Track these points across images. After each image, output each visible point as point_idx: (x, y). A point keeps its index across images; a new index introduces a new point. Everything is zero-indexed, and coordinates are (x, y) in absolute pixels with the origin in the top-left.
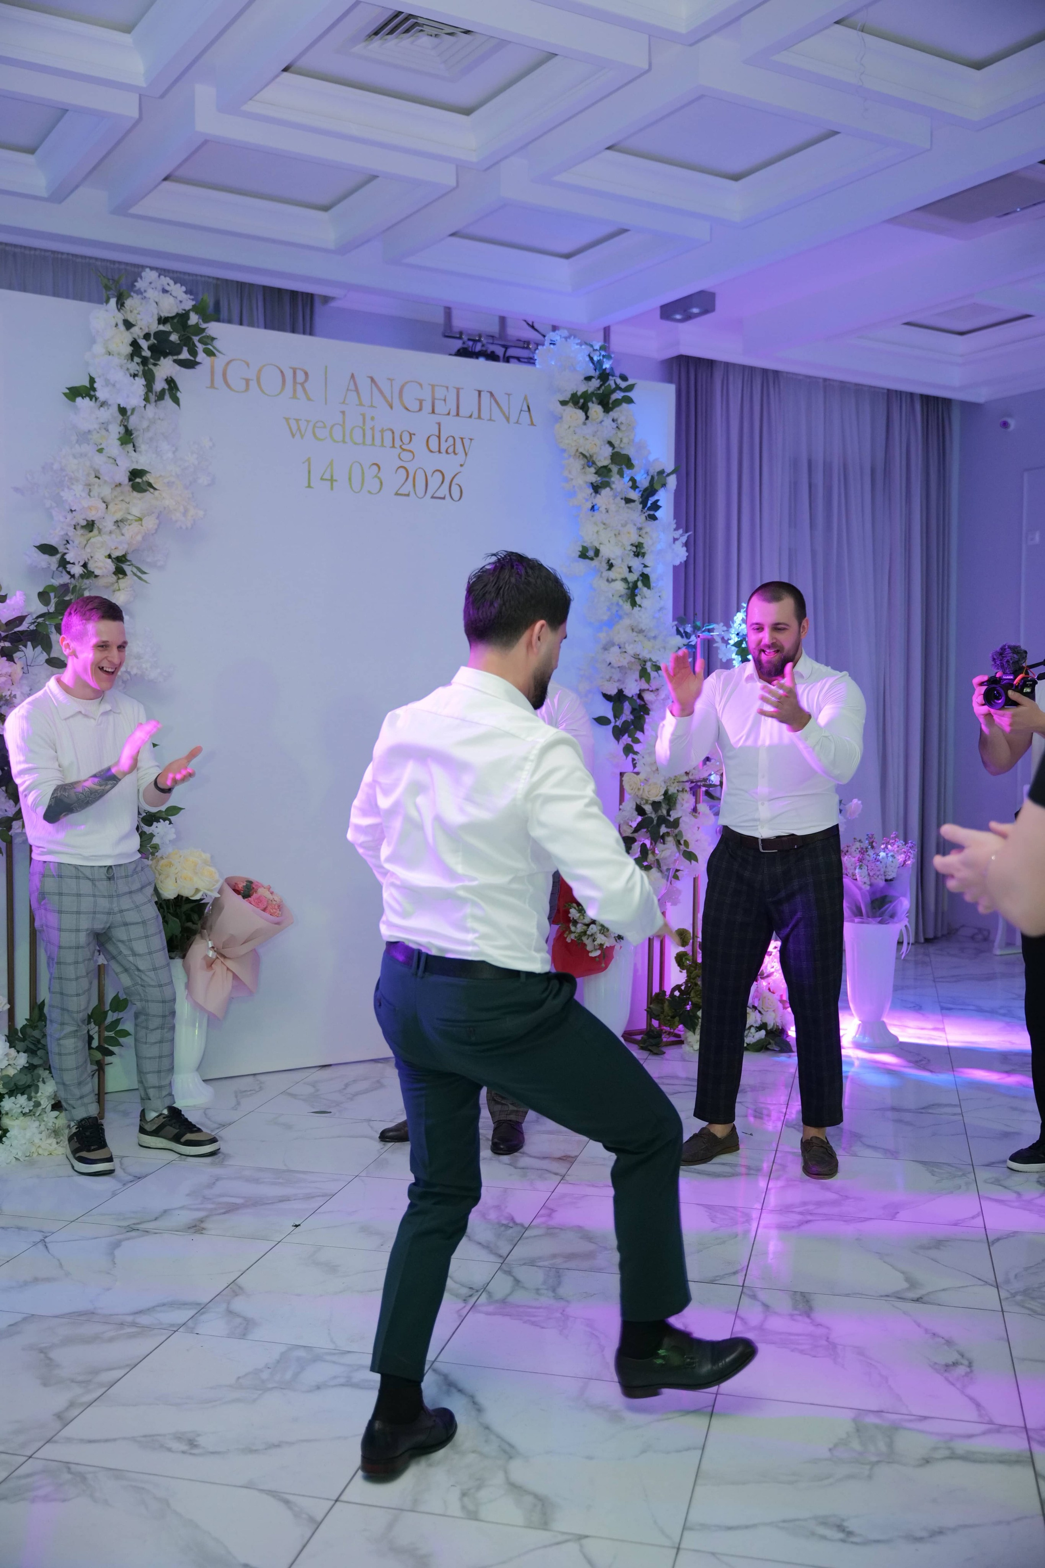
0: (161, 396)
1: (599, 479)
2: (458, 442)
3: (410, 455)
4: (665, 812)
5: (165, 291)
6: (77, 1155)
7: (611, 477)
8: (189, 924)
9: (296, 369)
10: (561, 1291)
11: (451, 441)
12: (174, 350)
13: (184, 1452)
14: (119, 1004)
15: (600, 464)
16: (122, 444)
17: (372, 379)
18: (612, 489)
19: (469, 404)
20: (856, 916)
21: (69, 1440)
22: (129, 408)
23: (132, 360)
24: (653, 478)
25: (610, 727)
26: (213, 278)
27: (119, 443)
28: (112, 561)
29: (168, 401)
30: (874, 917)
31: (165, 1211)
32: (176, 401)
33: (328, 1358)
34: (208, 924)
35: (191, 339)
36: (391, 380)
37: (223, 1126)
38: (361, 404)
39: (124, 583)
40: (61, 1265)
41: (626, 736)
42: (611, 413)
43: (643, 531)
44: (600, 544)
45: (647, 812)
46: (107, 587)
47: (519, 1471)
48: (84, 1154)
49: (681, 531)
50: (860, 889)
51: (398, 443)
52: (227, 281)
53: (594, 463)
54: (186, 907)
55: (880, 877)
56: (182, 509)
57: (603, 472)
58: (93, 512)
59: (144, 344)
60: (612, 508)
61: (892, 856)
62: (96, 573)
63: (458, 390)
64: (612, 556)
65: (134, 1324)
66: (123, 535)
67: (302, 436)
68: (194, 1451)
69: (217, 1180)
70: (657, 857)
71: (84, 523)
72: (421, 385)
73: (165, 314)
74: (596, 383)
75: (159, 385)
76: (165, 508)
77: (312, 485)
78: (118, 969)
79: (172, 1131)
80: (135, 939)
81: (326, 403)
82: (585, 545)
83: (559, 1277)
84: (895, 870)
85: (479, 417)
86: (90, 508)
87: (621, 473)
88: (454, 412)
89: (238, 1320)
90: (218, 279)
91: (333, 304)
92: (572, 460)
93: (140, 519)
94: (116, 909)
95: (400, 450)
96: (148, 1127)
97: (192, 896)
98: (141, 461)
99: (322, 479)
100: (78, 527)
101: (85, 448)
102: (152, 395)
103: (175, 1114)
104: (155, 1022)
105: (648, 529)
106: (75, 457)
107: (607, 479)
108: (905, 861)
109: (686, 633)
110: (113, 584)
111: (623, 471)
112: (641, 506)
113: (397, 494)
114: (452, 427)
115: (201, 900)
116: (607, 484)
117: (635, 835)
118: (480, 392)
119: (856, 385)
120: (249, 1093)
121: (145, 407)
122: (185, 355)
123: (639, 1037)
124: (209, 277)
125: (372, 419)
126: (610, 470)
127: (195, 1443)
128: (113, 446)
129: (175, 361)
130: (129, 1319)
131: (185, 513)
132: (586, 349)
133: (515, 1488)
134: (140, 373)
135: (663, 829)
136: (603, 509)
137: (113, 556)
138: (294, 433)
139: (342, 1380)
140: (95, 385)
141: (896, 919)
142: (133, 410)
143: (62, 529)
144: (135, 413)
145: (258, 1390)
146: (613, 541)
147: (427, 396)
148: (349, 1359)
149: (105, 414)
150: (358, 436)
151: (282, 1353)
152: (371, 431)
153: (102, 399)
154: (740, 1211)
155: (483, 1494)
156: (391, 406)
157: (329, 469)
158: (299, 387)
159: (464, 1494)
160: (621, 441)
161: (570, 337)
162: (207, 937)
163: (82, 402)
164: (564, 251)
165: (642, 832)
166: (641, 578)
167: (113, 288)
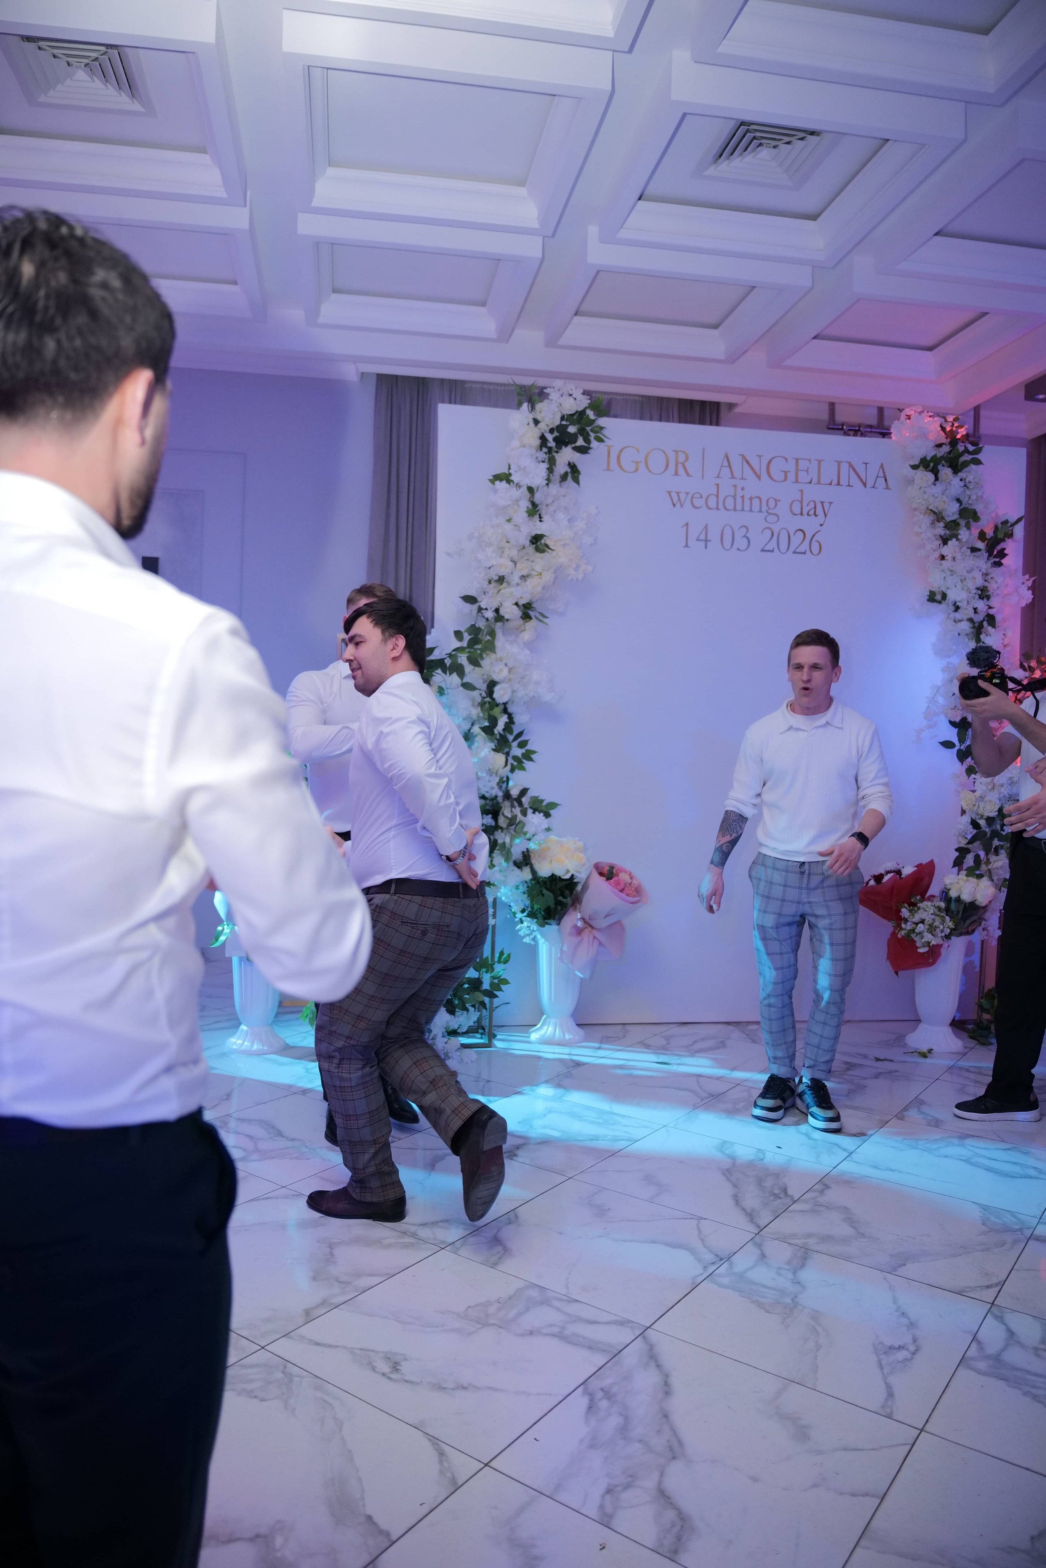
0: (564, 478)
1: (948, 532)
2: (819, 507)
3: (776, 518)
4: (999, 827)
5: (569, 395)
7: (958, 529)
8: (564, 899)
9: (678, 451)
10: (802, 1274)
11: (812, 505)
12: (572, 439)
13: (383, 1374)
15: (948, 519)
16: (529, 516)
17: (743, 457)
19: (828, 473)
21: (301, 1338)
22: (535, 486)
23: (541, 450)
24: (998, 528)
25: (955, 750)
27: (527, 515)
28: (519, 607)
29: (571, 481)
32: (577, 481)
33: (556, 1303)
34: (579, 900)
35: (585, 429)
36: (760, 456)
39: (529, 624)
41: (969, 759)
42: (959, 474)
43: (990, 577)
44: (948, 588)
45: (982, 826)
47: (676, 1476)
49: (1027, 576)
51: (764, 508)
53: (943, 518)
54: (559, 884)
56: (574, 565)
58: (503, 569)
59: (550, 437)
60: (958, 556)
62: (507, 617)
63: (819, 462)
64: (958, 599)
65: (414, 1235)
66: (528, 587)
67: (682, 506)
68: (394, 1376)
70: (990, 867)
71: (496, 578)
72: (786, 460)
73: (567, 412)
74: (946, 449)
75: (561, 467)
76: (559, 565)
77: (689, 545)
81: (703, 478)
82: (933, 590)
83: (805, 1259)
85: (839, 484)
86: (501, 566)
87: (968, 526)
88: (815, 480)
89: (498, 1248)
91: (737, 410)
92: (922, 516)
93: (540, 574)
95: (766, 514)
97: (564, 876)
98: (544, 529)
99: (698, 540)
100: (492, 582)
101: (499, 520)
102: (555, 478)
105: (993, 575)
106: (492, 527)
109: (1030, 667)
110: (521, 627)
111: (970, 524)
112: (987, 554)
113: (763, 550)
114: (814, 493)
115: (572, 879)
116: (956, 536)
117: (970, 846)
118: (839, 463)
120: (613, 1039)
121: (549, 486)
122: (580, 442)
123: (970, 1027)
125: (743, 489)
126: (958, 524)
127: (398, 1367)
128: (521, 517)
129: (574, 449)
131: (577, 568)
132: (938, 421)
133: (663, 1497)
134: (547, 460)
135: (996, 843)
136: (949, 558)
137: (520, 604)
138: (675, 503)
139: (555, 1330)
142: (538, 488)
143: (480, 582)
144: (541, 490)
145: (478, 1323)
146: (959, 585)
147: (791, 467)
148: (572, 1309)
149: (515, 493)
150: (730, 503)
151: (518, 1290)
152: (741, 499)
153: (516, 482)
154: (1016, 1218)
155: (628, 1496)
156: (759, 477)
157: (704, 533)
158: (680, 466)
159: (609, 1491)
160: (970, 498)
161: (923, 412)
162: (578, 910)
163: (501, 485)
164: (929, 342)
165: (977, 844)
166: (986, 618)
167: (524, 395)
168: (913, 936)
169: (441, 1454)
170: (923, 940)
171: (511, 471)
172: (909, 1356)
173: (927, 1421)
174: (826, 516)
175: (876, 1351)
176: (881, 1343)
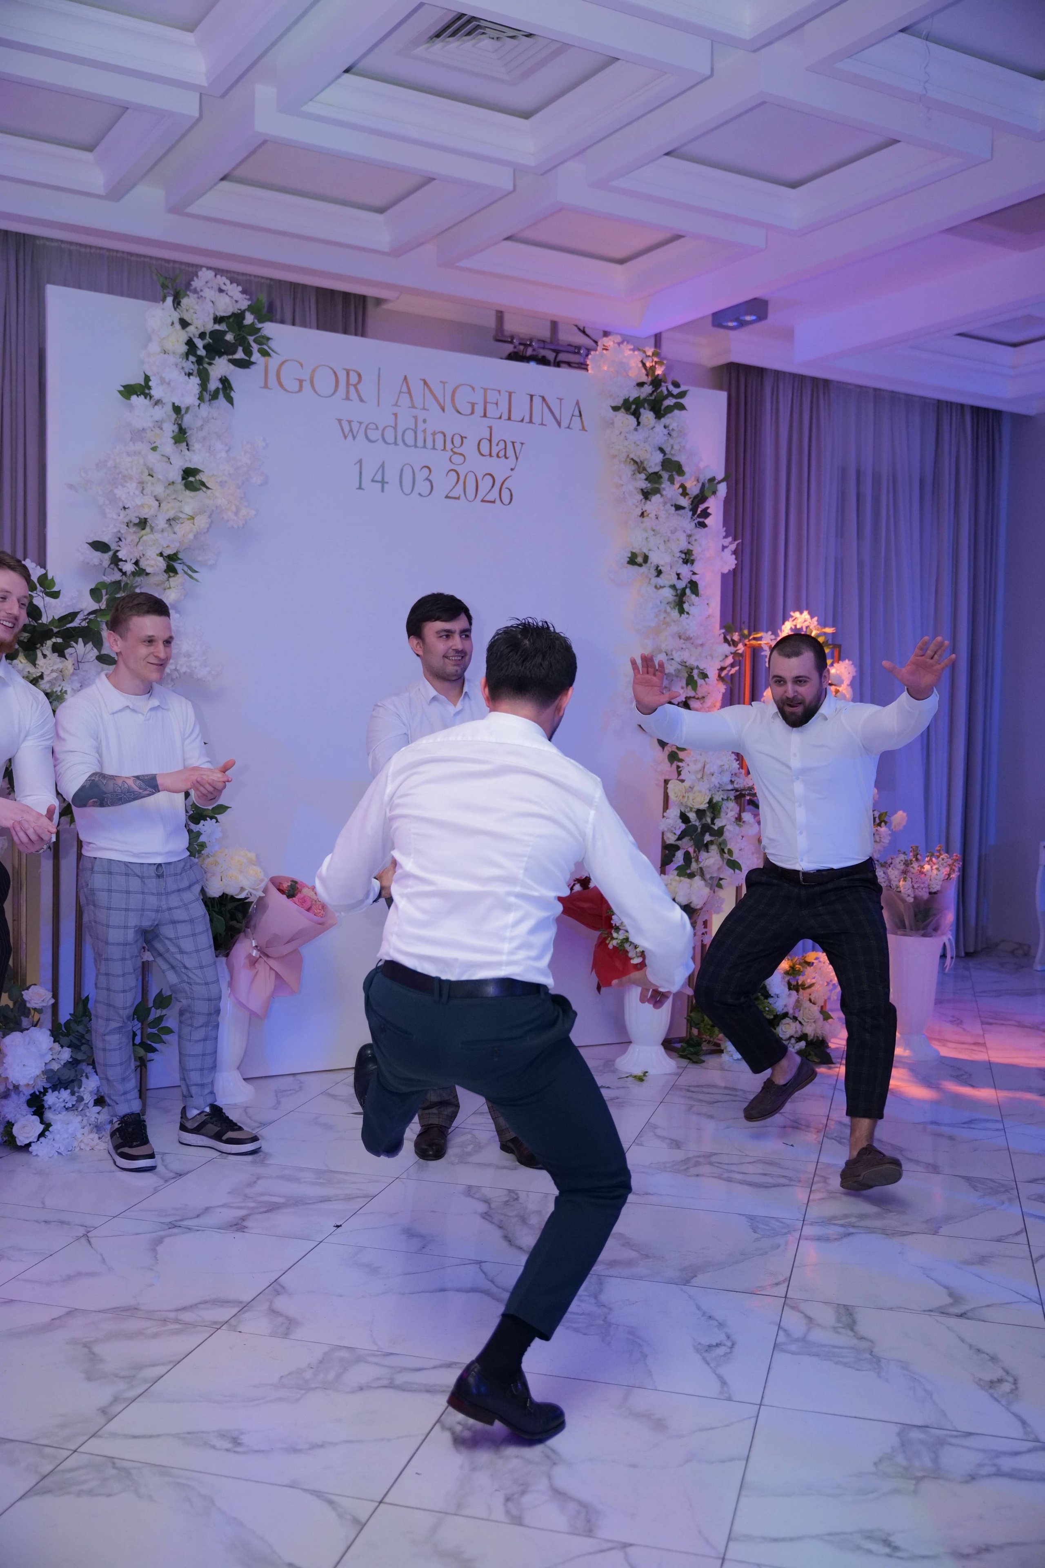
0: (215, 396)
1: (649, 485)
2: (510, 446)
3: (462, 457)
4: (709, 820)
5: (221, 291)
6: (120, 1151)
7: (661, 483)
8: (234, 923)
9: (349, 370)
10: (603, 1298)
11: (502, 445)
12: (229, 350)
13: (227, 1450)
14: (163, 1001)
15: (651, 471)
16: (176, 443)
17: (425, 383)
18: (662, 495)
19: (520, 409)
20: (899, 928)
21: (114, 1435)
22: (183, 406)
23: (187, 359)
24: (703, 485)
26: (267, 278)
27: (173, 441)
28: (164, 559)
29: (222, 400)
30: (918, 929)
31: (207, 1210)
32: (230, 400)
33: (371, 1359)
34: (253, 923)
35: (246, 339)
36: (444, 383)
37: (264, 1125)
38: (413, 407)
39: (175, 581)
40: (104, 1260)
42: (662, 419)
43: (693, 539)
44: (650, 550)
45: (692, 820)
46: (158, 585)
47: (561, 1477)
48: (126, 1150)
49: (730, 539)
50: (904, 901)
51: (449, 446)
52: (280, 281)
53: (644, 469)
54: (230, 906)
55: (924, 889)
56: (234, 509)
57: (653, 478)
58: (146, 510)
59: (200, 343)
60: (662, 514)
61: (937, 869)
62: (148, 570)
63: (510, 394)
64: (661, 563)
66: (175, 533)
67: (354, 438)
68: (238, 1449)
69: (258, 1179)
70: (701, 865)
71: (137, 521)
72: (473, 389)
73: (221, 313)
74: (648, 389)
75: (214, 384)
76: (217, 507)
77: (363, 487)
78: (165, 966)
79: (213, 1128)
80: (183, 937)
81: (379, 405)
82: (634, 551)
83: (601, 1284)
84: (940, 883)
85: (531, 422)
86: (142, 506)
87: (671, 480)
88: (505, 416)
89: (281, 1320)
90: (271, 279)
91: (386, 306)
92: (622, 465)
93: (193, 518)
94: (165, 907)
95: (451, 453)
96: (189, 1125)
97: (237, 895)
98: (194, 460)
99: (373, 481)
100: (131, 525)
101: (139, 446)
102: (207, 395)
103: (217, 1111)
104: (200, 1020)
105: (697, 537)
106: (128, 454)
107: (657, 486)
108: (949, 875)
109: (733, 641)
110: (163, 582)
111: (673, 478)
112: (691, 513)
113: (447, 497)
114: (504, 431)
115: (246, 898)
116: (657, 491)
117: (679, 843)
118: (532, 396)
119: (907, 395)
120: (289, 1092)
121: (199, 406)
123: (678, 1045)
124: (262, 277)
125: (424, 421)
126: (660, 477)
127: (239, 1441)
128: (167, 446)
129: (230, 361)
130: (172, 1315)
131: (236, 513)
132: (638, 355)
133: (559, 1494)
134: (195, 372)
135: (707, 838)
136: (653, 515)
137: (165, 554)
138: (347, 434)
139: (385, 1382)
140: (150, 384)
141: (939, 932)
142: (188, 409)
143: (115, 526)
144: (190, 411)
145: (301, 1389)
146: (662, 547)
147: (479, 400)
148: (391, 1361)
149: (159, 413)
150: (409, 438)
151: (325, 1354)
152: (422, 434)
153: (156, 397)
154: (781, 1222)
155: (527, 1499)
156: (443, 409)
157: (380, 471)
158: (352, 388)
159: (508, 1499)
160: (672, 448)
161: (622, 342)
162: (251, 935)
163: (137, 400)
164: (623, 254)
165: (686, 840)
166: (689, 585)
167: (170, 287)
168: (627, 946)
169: (331, 1503)
170: (638, 950)
171: (150, 382)
172: (728, 1350)
173: (762, 1397)
174: (517, 458)
175: (698, 1351)
176: (700, 1344)
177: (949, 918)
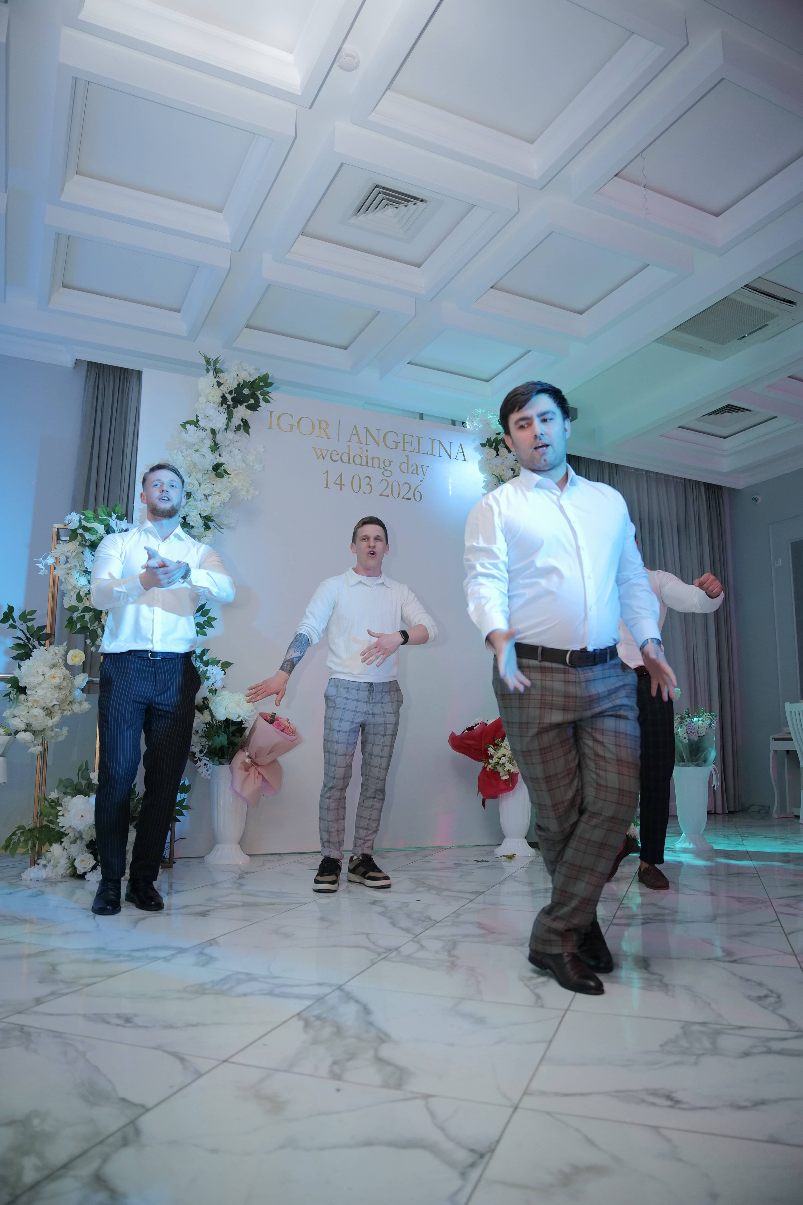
0: (238, 428)
2: (420, 468)
3: (390, 473)
8: (233, 739)
9: (321, 420)
10: (455, 952)
11: (415, 467)
12: (245, 399)
16: (211, 449)
17: (367, 429)
19: (425, 447)
21: (35, 1013)
22: (217, 430)
27: (209, 448)
28: (202, 518)
29: (242, 432)
30: (692, 761)
32: (247, 432)
33: (261, 980)
34: (247, 740)
35: (256, 393)
36: (379, 430)
38: (360, 443)
39: (209, 533)
40: (98, 927)
46: (198, 534)
47: (386, 1051)
50: (682, 742)
51: (382, 466)
54: (232, 729)
55: (695, 734)
56: (246, 489)
58: (192, 487)
59: (229, 397)
61: (702, 720)
62: (192, 524)
63: (419, 438)
66: (208, 503)
67: (324, 459)
68: (126, 1025)
72: (397, 434)
73: (242, 381)
75: (237, 421)
76: (235, 487)
77: (329, 486)
81: (339, 441)
83: (455, 945)
84: (705, 730)
85: (432, 454)
88: (416, 450)
89: (205, 958)
93: (219, 494)
95: (383, 470)
97: (236, 720)
98: (222, 460)
99: (335, 483)
102: (232, 425)
106: (183, 456)
108: (710, 724)
110: (202, 534)
113: (381, 495)
114: (416, 459)
115: (242, 722)
118: (433, 440)
121: (227, 432)
122: (252, 402)
125: (367, 451)
127: (131, 1020)
128: (206, 450)
129: (246, 407)
130: (127, 953)
131: (248, 491)
133: (379, 1060)
134: (226, 413)
137: (202, 515)
138: (319, 456)
139: (266, 992)
141: (707, 764)
142: (219, 431)
144: (221, 434)
145: (198, 994)
147: (400, 439)
148: (276, 981)
149: (202, 434)
150: (357, 460)
151: (228, 976)
152: (366, 458)
153: (202, 426)
155: (351, 1064)
156: (378, 444)
157: (339, 479)
158: (323, 431)
159: (335, 1063)
162: (246, 750)
163: (191, 428)
164: (486, 377)
167: (212, 364)
168: (498, 768)
169: (182, 1060)
170: (505, 770)
171: (198, 418)
173: (569, 1007)
174: (424, 475)
177: (713, 754)
